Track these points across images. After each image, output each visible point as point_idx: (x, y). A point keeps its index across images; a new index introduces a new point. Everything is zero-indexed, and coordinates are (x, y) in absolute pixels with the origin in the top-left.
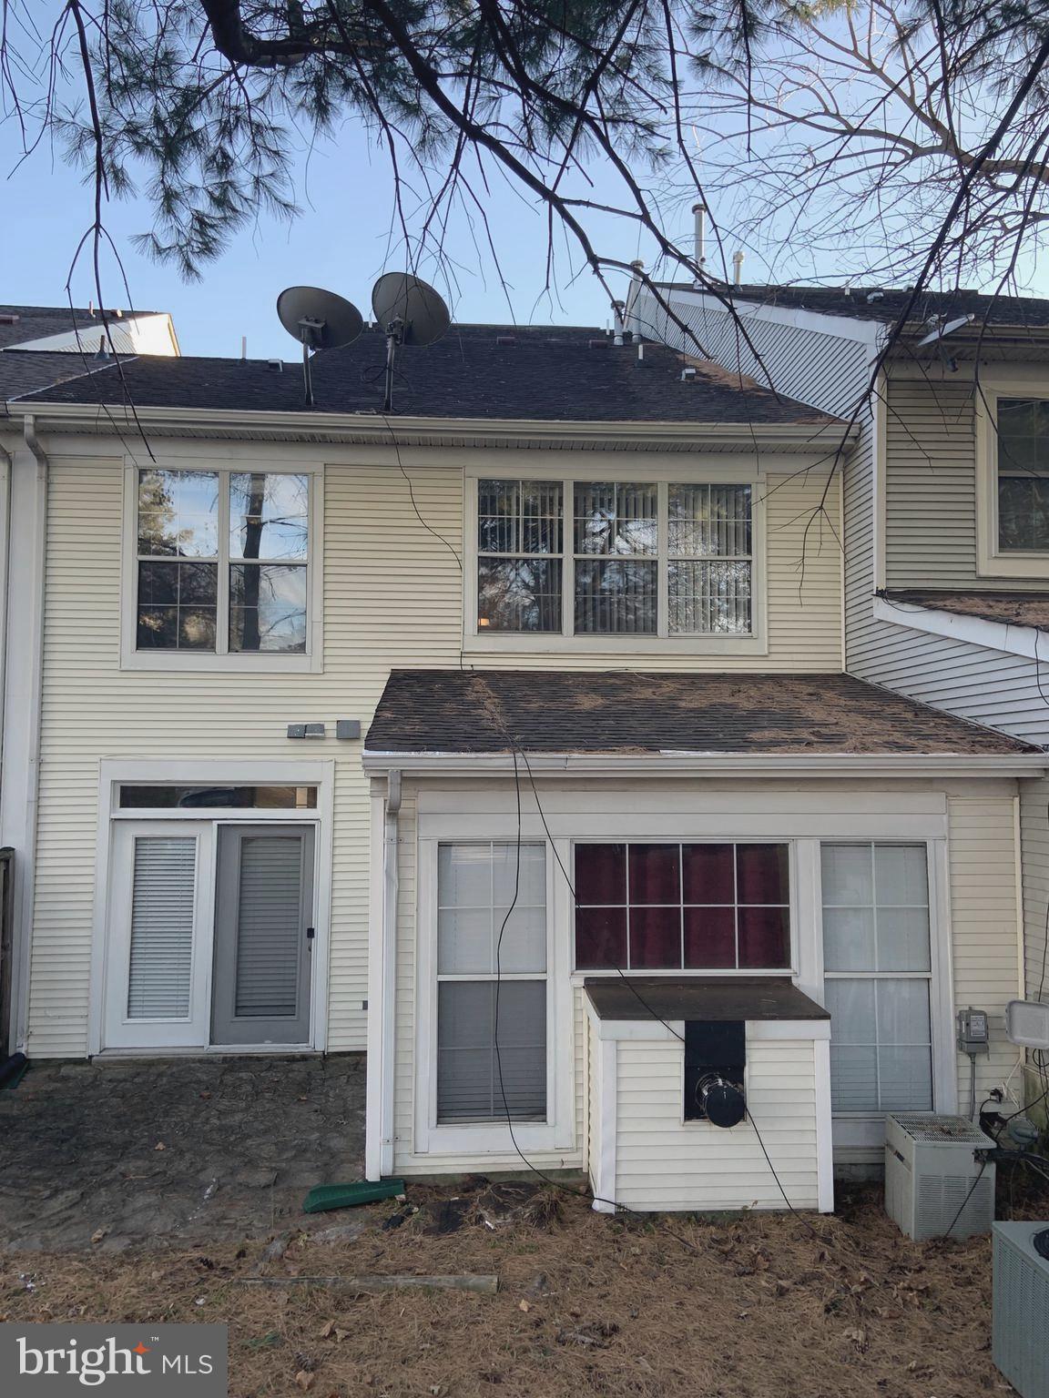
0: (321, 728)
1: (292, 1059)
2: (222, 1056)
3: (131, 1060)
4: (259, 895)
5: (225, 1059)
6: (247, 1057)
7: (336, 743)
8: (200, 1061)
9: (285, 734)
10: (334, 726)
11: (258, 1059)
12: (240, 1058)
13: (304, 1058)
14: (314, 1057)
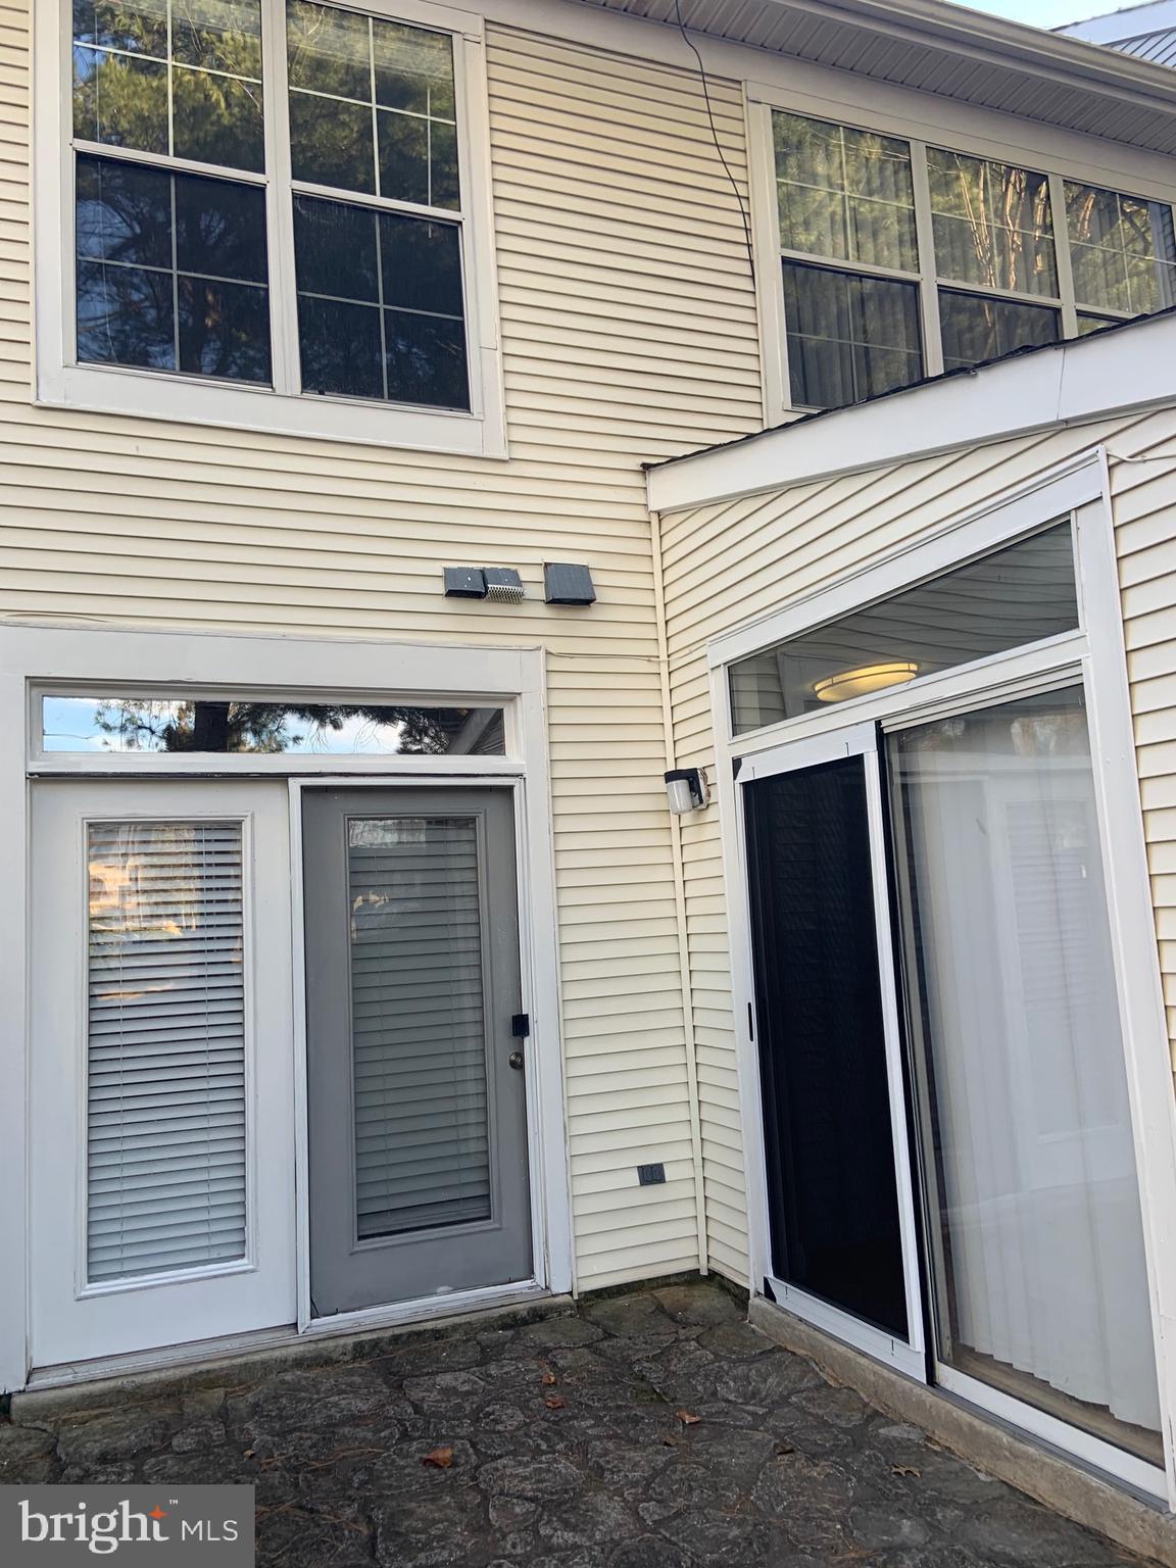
0: (514, 577)
1: (514, 1322)
2: (351, 1341)
3: (120, 1391)
4: (389, 979)
5: (359, 1346)
6: (410, 1334)
7: (543, 611)
8: (299, 1363)
9: (440, 587)
10: (538, 575)
11: (438, 1334)
12: (396, 1339)
13: (538, 1315)
14: (558, 1309)
